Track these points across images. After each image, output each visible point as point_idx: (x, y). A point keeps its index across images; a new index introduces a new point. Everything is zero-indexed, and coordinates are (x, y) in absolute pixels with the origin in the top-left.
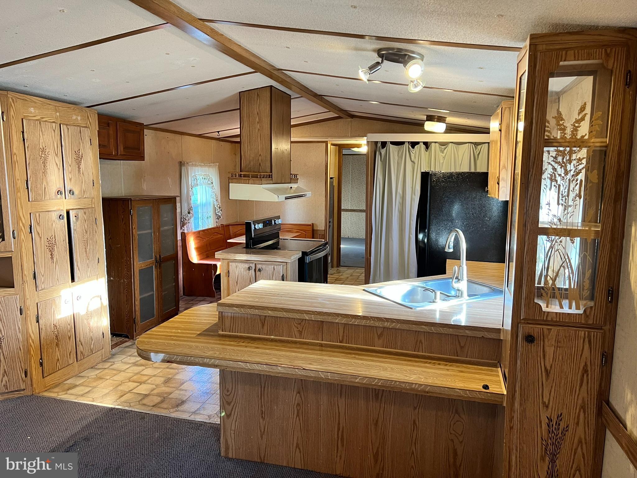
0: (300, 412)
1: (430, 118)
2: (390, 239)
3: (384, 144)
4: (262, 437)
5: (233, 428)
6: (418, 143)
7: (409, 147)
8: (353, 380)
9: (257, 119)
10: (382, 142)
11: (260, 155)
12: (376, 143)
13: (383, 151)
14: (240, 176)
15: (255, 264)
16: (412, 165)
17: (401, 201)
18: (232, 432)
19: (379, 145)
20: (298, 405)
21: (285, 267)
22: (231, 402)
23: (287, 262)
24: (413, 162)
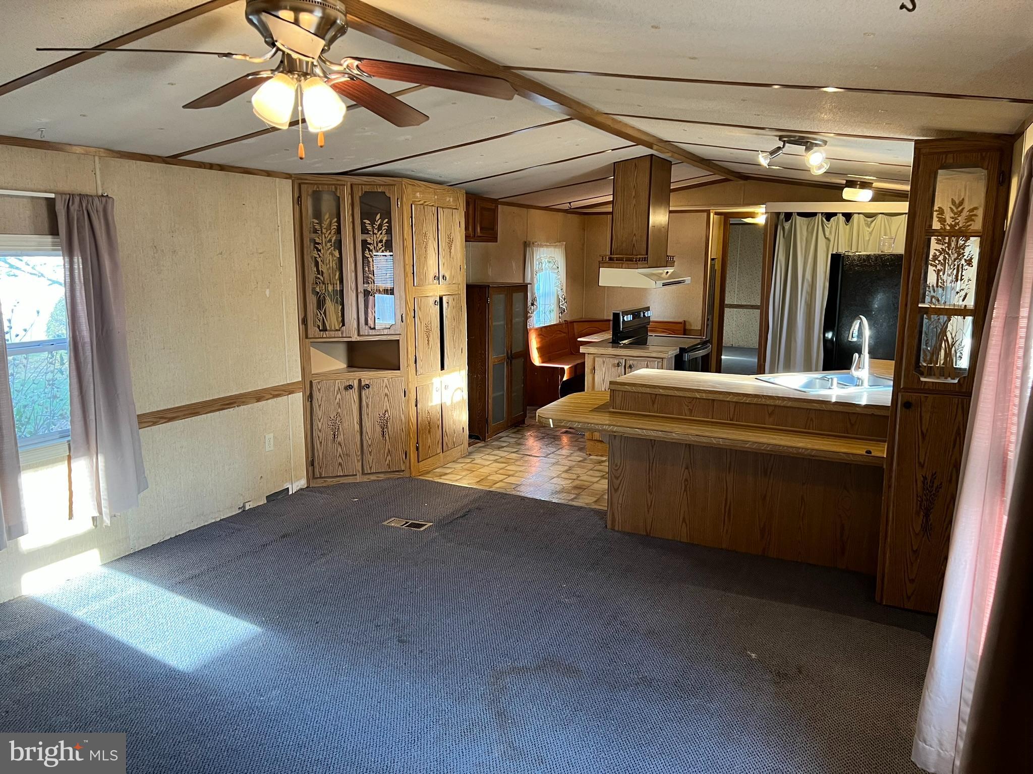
0: (688, 486)
1: (851, 184)
2: (793, 339)
3: (788, 216)
4: (648, 511)
5: (620, 501)
6: (835, 214)
7: (822, 220)
8: (743, 445)
9: (634, 193)
10: (785, 213)
11: (635, 234)
12: (778, 214)
13: (787, 225)
14: (611, 259)
15: (626, 360)
16: (826, 244)
17: (809, 290)
18: (620, 506)
19: (782, 217)
20: (686, 480)
21: (661, 364)
22: (619, 477)
23: (662, 358)
24: (828, 239)
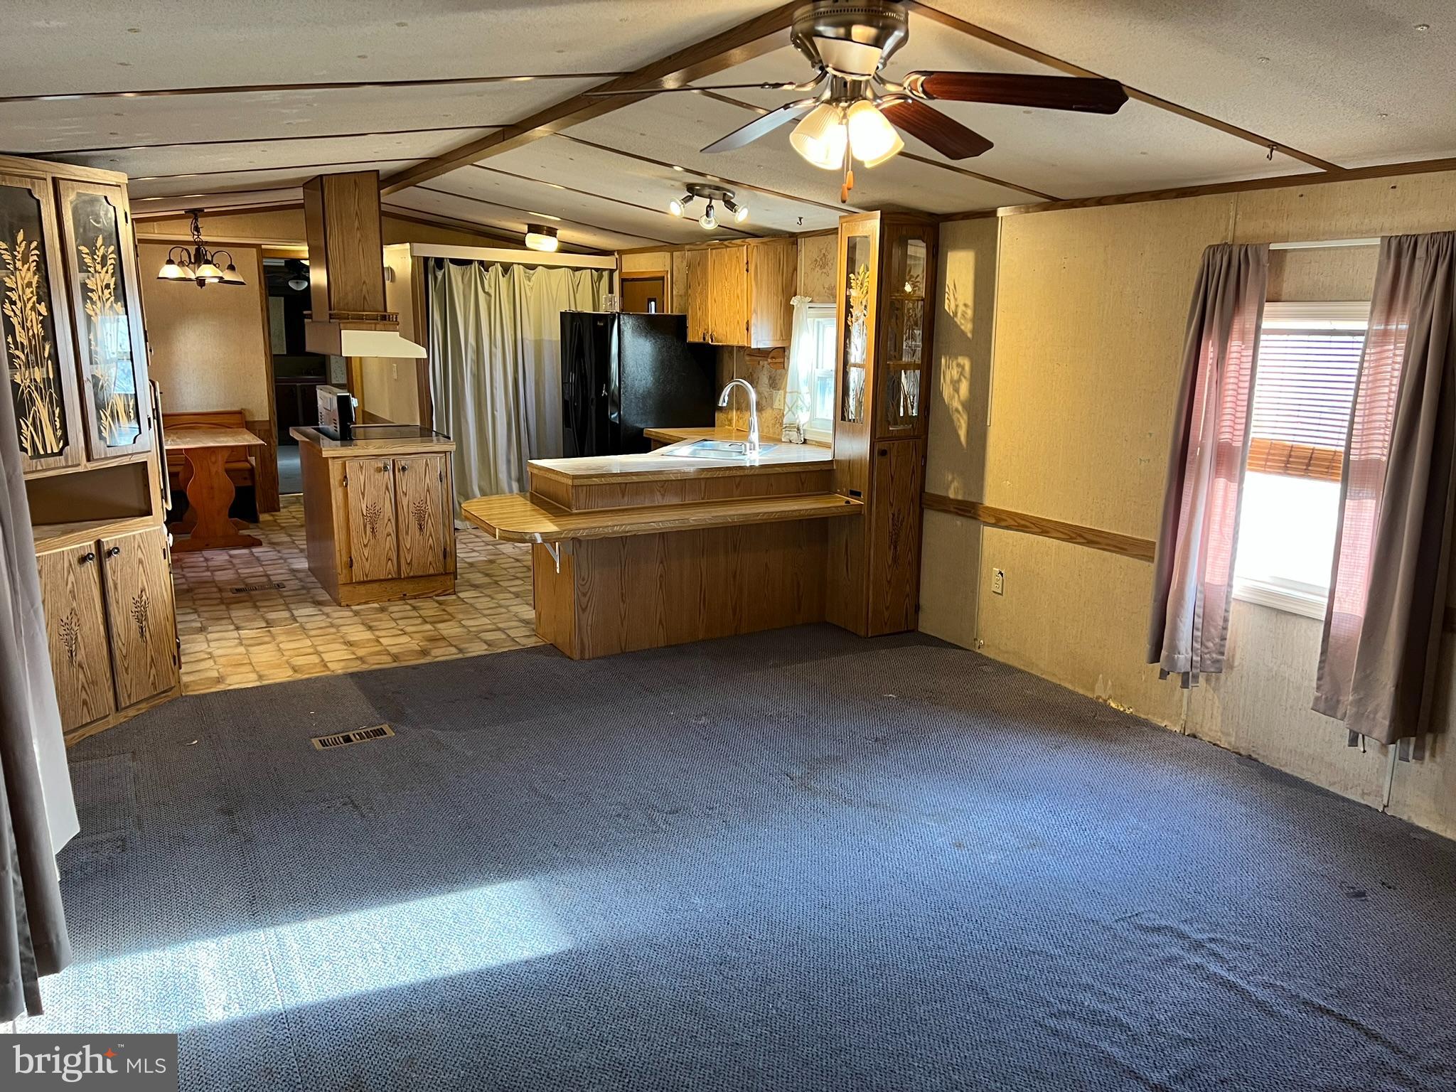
0: (663, 583)
1: (534, 229)
3: (440, 262)
4: (622, 624)
5: (590, 622)
6: (493, 263)
7: (479, 268)
9: (356, 224)
11: (364, 282)
12: (426, 259)
13: (440, 274)
15: (393, 461)
16: (486, 300)
17: (475, 357)
18: (589, 628)
19: (432, 263)
20: (661, 576)
21: (443, 460)
22: (587, 592)
23: (445, 452)
24: (488, 294)
